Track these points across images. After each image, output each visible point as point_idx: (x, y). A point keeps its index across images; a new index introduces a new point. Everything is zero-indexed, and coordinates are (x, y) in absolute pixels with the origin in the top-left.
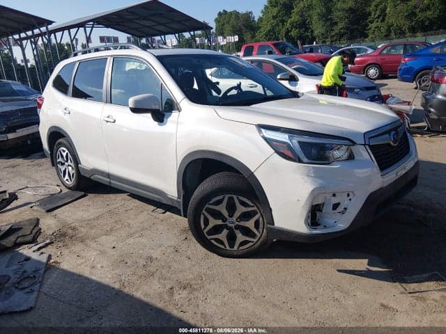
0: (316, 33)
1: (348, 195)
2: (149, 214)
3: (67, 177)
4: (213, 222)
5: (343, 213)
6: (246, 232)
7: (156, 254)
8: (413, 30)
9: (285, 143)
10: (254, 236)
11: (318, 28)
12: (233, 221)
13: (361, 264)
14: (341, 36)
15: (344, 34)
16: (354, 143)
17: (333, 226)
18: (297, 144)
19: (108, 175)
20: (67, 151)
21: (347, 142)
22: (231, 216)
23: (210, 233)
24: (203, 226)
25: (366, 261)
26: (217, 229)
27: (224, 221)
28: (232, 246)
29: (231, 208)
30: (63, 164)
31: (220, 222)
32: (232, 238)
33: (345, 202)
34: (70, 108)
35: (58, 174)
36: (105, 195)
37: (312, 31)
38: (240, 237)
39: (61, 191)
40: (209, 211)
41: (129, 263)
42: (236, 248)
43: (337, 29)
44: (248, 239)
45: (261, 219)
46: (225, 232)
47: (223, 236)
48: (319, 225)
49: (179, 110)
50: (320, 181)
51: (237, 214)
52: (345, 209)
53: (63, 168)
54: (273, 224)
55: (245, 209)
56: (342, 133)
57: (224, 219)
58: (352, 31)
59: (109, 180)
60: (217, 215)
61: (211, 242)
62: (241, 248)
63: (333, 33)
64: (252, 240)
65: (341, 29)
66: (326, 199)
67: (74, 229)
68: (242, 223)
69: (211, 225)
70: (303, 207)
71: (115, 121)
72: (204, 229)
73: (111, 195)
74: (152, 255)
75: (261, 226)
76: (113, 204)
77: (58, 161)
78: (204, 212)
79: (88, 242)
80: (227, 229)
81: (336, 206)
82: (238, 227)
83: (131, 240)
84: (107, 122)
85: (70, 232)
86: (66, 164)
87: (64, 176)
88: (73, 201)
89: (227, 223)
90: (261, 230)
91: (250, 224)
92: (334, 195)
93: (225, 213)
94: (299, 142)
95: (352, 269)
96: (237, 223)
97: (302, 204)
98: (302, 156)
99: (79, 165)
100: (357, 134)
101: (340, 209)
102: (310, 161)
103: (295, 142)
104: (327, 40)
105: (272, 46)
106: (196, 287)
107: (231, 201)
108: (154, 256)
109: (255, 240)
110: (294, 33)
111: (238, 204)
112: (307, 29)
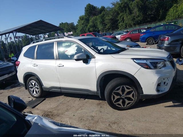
0: (100, 29)
1: (168, 79)
2: (78, 101)
3: (35, 93)
4: (116, 97)
5: (167, 85)
6: (129, 99)
7: (93, 114)
8: (135, 25)
9: (145, 63)
10: (132, 100)
11: (100, 27)
12: (124, 96)
13: (171, 103)
14: (109, 29)
15: (110, 28)
16: (165, 61)
17: (164, 90)
18: (149, 63)
19: (60, 88)
20: (35, 82)
21: (164, 61)
22: (123, 94)
23: (115, 102)
24: (112, 100)
25: (171, 102)
26: (118, 100)
27: (120, 96)
28: (124, 106)
29: (123, 91)
30: (32, 88)
31: (119, 97)
32: (124, 102)
33: (167, 81)
34: (37, 63)
35: (30, 92)
36: (54, 98)
37: (98, 28)
38: (127, 102)
39: (32, 99)
40: (115, 93)
41: (85, 120)
42: (125, 106)
43: (107, 27)
44: (130, 102)
45: (135, 93)
46: (121, 100)
47: (120, 102)
48: (159, 91)
49: (94, 57)
50: (160, 75)
51: (125, 93)
52: (167, 84)
53: (32, 90)
54: (143, 93)
55: (128, 90)
56: (161, 58)
57: (121, 96)
58: (113, 27)
59: (60, 90)
60: (118, 94)
61: (116, 106)
62: (127, 106)
63: (106, 28)
64: (132, 102)
65: (109, 26)
66: (161, 81)
67: (50, 112)
68: (128, 96)
69: (116, 99)
70: (155, 85)
71: (63, 66)
72: (113, 100)
73: (57, 97)
74: (92, 115)
75: (135, 96)
76: (60, 100)
77: (29, 87)
78: (113, 94)
79: (61, 115)
80: (122, 99)
81: (165, 83)
82: (126, 98)
83: (79, 112)
84: (59, 66)
85: (50, 113)
86: (34, 87)
87: (33, 93)
88: (41, 102)
89: (122, 97)
90: (135, 97)
91: (130, 96)
92: (164, 79)
93: (121, 93)
94: (150, 62)
95: (169, 105)
96: (126, 96)
97: (155, 84)
98: (152, 67)
99: (43, 87)
100: (165, 58)
101: (166, 84)
102: (155, 68)
103: (148, 62)
104: (104, 31)
105: (92, 34)
106: (118, 122)
107: (123, 88)
108: (93, 115)
109: (133, 102)
110: (91, 29)
111: (126, 89)
112: (96, 28)
